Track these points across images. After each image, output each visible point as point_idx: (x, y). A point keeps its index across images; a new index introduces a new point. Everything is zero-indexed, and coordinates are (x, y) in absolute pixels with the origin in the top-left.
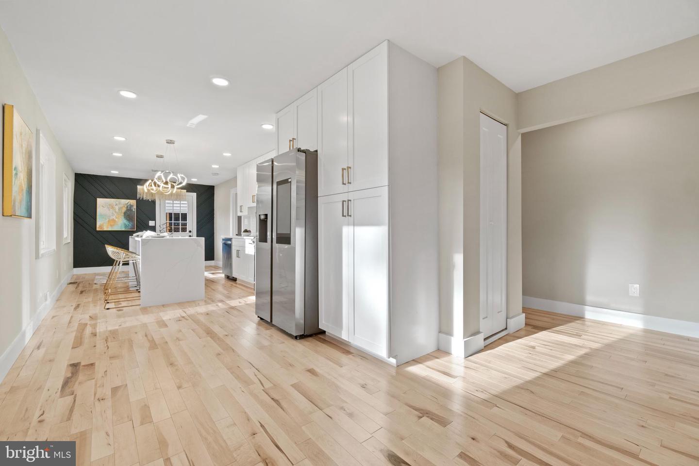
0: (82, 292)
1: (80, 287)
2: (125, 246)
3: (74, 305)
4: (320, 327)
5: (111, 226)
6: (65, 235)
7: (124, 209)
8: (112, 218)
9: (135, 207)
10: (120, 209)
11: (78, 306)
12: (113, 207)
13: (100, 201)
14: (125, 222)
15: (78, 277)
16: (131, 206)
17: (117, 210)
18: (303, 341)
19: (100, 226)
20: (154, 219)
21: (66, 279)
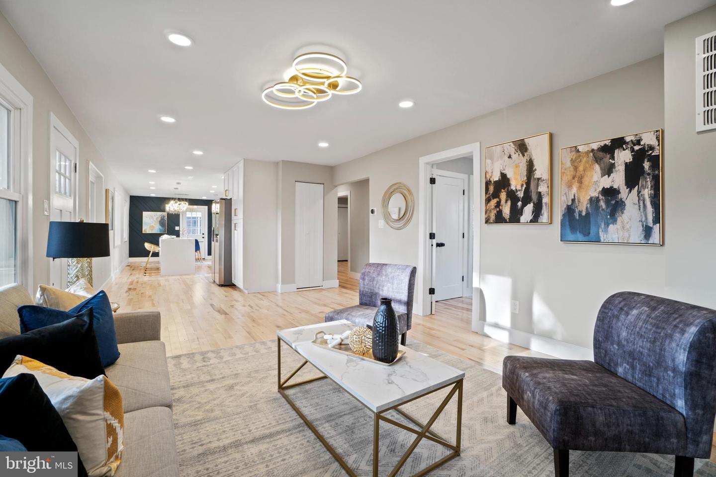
0: (133, 270)
1: (132, 268)
2: (157, 244)
3: (130, 274)
4: (233, 282)
5: (152, 230)
6: (124, 237)
7: (159, 219)
8: (152, 225)
9: (166, 217)
10: (157, 218)
11: (131, 274)
12: (152, 218)
13: (145, 214)
14: (160, 227)
15: (131, 263)
16: (164, 216)
17: (155, 220)
18: (223, 288)
19: (145, 231)
20: (179, 225)
21: (125, 263)
